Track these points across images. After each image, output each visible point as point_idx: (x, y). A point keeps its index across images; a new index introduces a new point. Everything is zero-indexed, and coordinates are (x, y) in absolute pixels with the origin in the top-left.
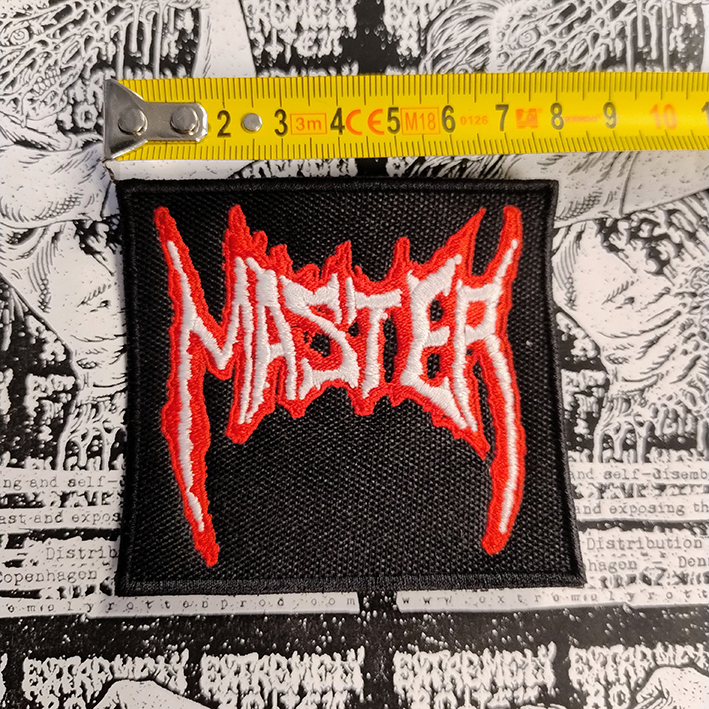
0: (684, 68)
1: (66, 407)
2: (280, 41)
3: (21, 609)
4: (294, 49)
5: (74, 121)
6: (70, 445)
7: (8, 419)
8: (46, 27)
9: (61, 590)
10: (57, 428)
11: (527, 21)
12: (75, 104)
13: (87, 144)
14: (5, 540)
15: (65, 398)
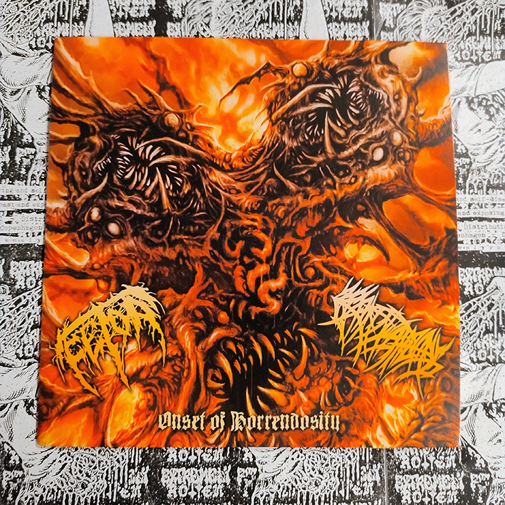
0: (293, 24)
1: (31, 160)
2: (123, 10)
3: (11, 241)
4: (129, 14)
5: (36, 44)
6: (33, 176)
7: (8, 165)
8: (24, 5)
9: (27, 233)
10: (28, 169)
11: (228, 3)
12: (37, 37)
13: (42, 54)
14: (6, 213)
15: (31, 157)
